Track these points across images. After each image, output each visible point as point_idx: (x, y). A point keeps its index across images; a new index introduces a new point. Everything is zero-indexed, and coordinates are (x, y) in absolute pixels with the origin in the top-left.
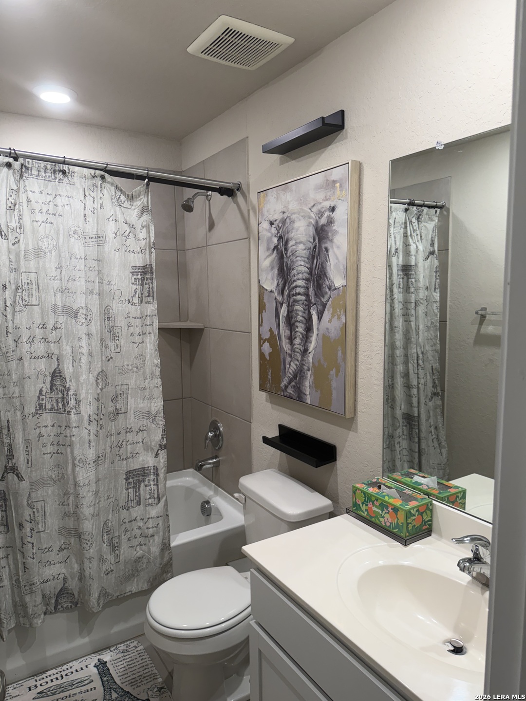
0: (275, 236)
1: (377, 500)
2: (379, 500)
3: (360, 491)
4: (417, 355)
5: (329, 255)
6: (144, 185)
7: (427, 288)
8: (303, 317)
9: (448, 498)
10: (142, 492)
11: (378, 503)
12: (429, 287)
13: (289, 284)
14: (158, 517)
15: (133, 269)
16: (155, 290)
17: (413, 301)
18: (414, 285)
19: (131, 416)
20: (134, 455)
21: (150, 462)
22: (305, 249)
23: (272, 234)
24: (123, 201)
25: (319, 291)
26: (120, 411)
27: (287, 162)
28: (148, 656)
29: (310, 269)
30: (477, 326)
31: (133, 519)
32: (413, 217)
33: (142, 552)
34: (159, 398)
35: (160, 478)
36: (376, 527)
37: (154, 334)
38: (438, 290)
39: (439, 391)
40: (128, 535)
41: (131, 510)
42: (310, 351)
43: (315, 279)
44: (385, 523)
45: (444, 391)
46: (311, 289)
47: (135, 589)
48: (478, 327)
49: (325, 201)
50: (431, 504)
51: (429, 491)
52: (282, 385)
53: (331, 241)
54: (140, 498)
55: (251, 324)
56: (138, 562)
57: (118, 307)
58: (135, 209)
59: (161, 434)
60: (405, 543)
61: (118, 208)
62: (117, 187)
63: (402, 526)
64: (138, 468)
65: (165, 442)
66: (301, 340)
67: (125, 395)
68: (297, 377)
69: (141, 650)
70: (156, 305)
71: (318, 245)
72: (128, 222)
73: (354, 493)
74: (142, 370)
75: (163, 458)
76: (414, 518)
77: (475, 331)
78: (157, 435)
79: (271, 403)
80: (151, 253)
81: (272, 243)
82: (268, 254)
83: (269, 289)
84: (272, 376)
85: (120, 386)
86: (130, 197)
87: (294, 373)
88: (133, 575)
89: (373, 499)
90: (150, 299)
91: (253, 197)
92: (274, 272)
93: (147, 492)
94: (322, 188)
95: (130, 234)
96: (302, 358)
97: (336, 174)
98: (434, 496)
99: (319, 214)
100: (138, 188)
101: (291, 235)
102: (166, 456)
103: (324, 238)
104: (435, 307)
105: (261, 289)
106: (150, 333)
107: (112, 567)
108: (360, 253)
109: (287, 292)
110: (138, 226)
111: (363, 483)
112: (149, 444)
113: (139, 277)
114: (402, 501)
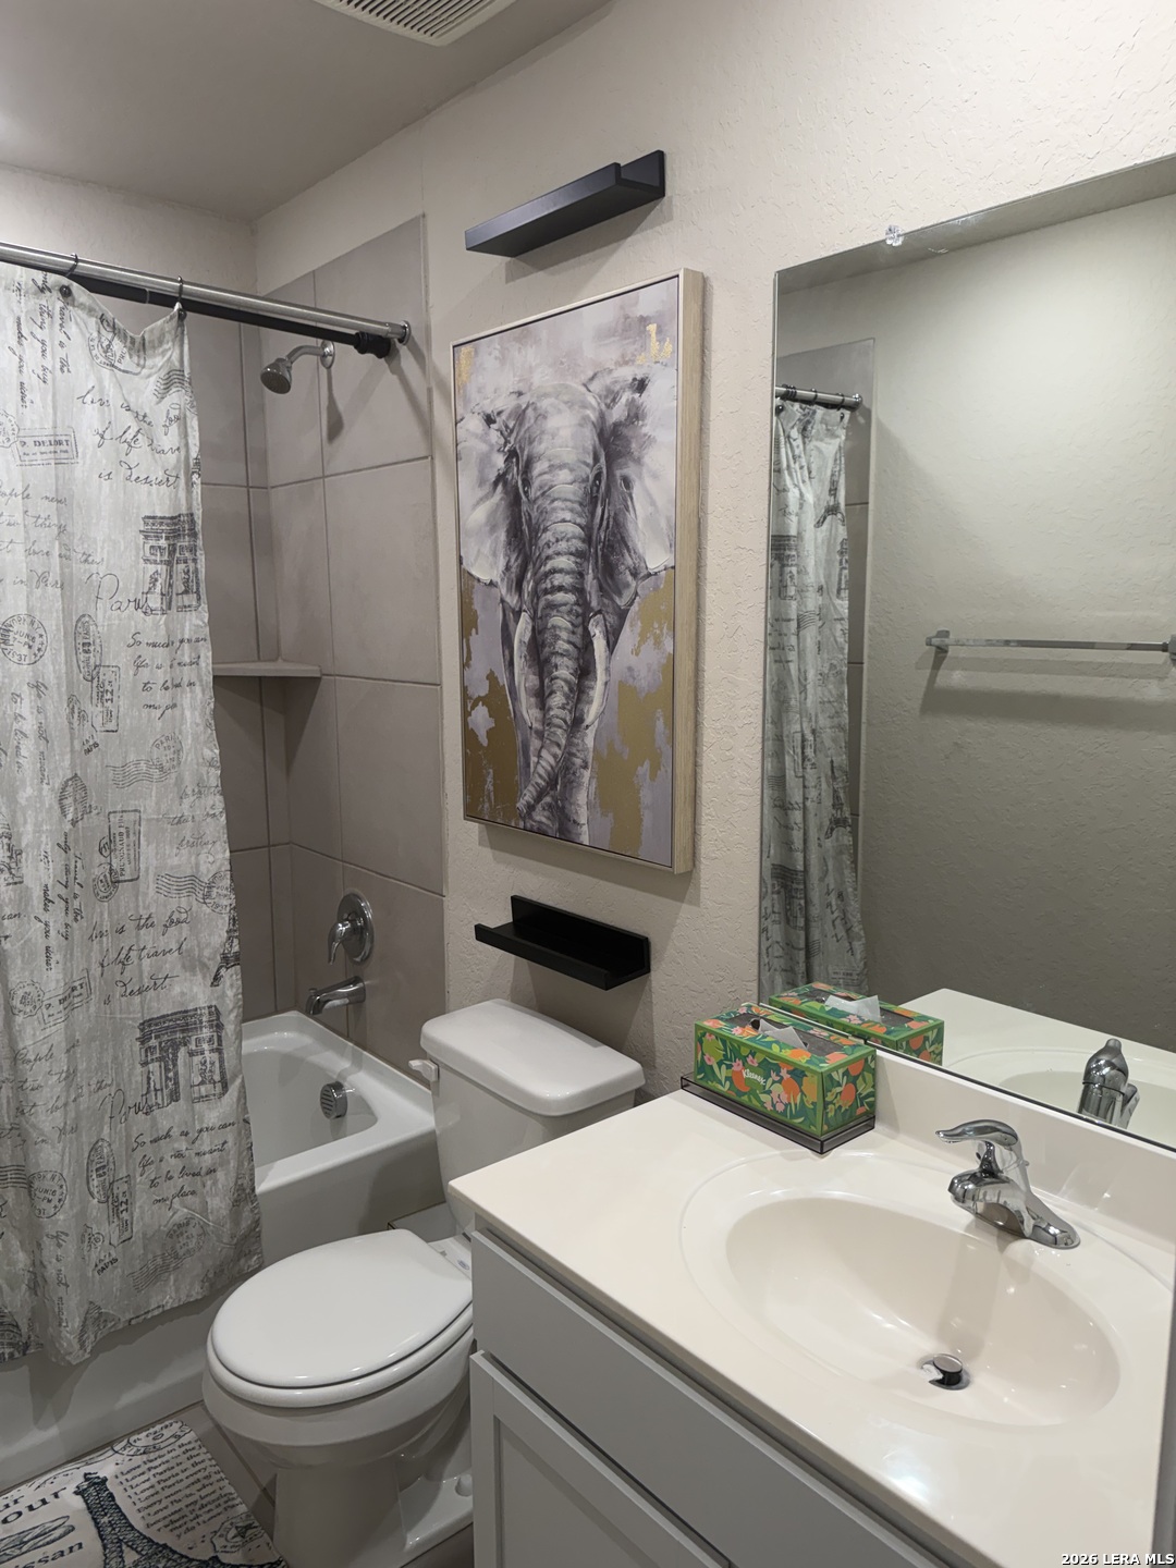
0: (499, 451)
1: (753, 1055)
2: (758, 1054)
3: (713, 1037)
4: (803, 736)
5: (634, 495)
6: (171, 318)
7: (821, 589)
8: (569, 642)
9: (908, 1043)
10: (181, 1069)
11: (755, 1060)
12: (825, 586)
13: (534, 565)
14: (224, 1126)
15: (146, 524)
16: (202, 576)
17: (795, 617)
18: (796, 581)
19: (149, 886)
20: (159, 982)
21: (201, 996)
22: (574, 481)
23: (492, 446)
24: (118, 355)
25: (609, 581)
26: (122, 875)
27: (525, 275)
28: (209, 1456)
29: (587, 529)
30: (928, 672)
31: (162, 1133)
32: (793, 427)
33: (185, 1210)
34: (218, 843)
35: (226, 1034)
36: (753, 1115)
37: (202, 685)
38: (845, 594)
39: (845, 817)
40: (151, 1172)
41: (156, 1112)
42: (588, 721)
43: (600, 553)
44: (774, 1105)
45: (858, 815)
46: (590, 577)
47: (171, 1301)
48: (931, 676)
49: (621, 366)
50: (874, 1057)
51: (864, 1027)
52: (521, 804)
53: (638, 461)
54: (176, 1083)
55: (440, 664)
56: (178, 1236)
57: (109, 619)
58: (149, 376)
59: (226, 928)
60: (822, 1150)
61: (106, 372)
62: (102, 319)
63: (814, 1110)
64: (169, 1012)
65: (236, 949)
66: (567, 697)
67: (132, 838)
68: (557, 783)
69: (190, 1443)
70: (207, 615)
71: (605, 471)
72: (132, 407)
73: (700, 1041)
74: (174, 776)
75: (232, 986)
76: (839, 1089)
77: (925, 683)
78: (215, 931)
79: (492, 848)
80: (190, 485)
81: (494, 466)
82: (480, 493)
83: (485, 578)
84: (494, 785)
85: (119, 815)
86: (137, 345)
87: (549, 775)
88: (165, 1268)
89: (745, 1052)
90: (190, 599)
91: (441, 358)
92: (497, 537)
93: (195, 1069)
94: (614, 336)
95: (139, 436)
96: (568, 739)
97: (648, 302)
98: (877, 1038)
99: (606, 397)
100: (159, 323)
101: (539, 448)
102: (240, 982)
103: (620, 455)
104: (839, 630)
105: (465, 578)
106: (191, 684)
107: (112, 1252)
108: (706, 490)
109: (531, 583)
110: (158, 418)
111: (718, 1018)
112: (197, 953)
113: (163, 543)
114: (810, 1055)
